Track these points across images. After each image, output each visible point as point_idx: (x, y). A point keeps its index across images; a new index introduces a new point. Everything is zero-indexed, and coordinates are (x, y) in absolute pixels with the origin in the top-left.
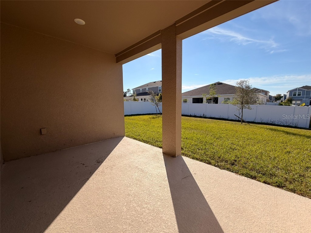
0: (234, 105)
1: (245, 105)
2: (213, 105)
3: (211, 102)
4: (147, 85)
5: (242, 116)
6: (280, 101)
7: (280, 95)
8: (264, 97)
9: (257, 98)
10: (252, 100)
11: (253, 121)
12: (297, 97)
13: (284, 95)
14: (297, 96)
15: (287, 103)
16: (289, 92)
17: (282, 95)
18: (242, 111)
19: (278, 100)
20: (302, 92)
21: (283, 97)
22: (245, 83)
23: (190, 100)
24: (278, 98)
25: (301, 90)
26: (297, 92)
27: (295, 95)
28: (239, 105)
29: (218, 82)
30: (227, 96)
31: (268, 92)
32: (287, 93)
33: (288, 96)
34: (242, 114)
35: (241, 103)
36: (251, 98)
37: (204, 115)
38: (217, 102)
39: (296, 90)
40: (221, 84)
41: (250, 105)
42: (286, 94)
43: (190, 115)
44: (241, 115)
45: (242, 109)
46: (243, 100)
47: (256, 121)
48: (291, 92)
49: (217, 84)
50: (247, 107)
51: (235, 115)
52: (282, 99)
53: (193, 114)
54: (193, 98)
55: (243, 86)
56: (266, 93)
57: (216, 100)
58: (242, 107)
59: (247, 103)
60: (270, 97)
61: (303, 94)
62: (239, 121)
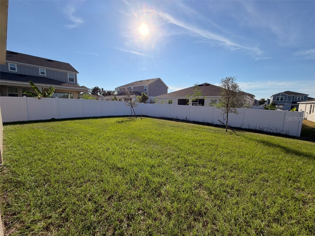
0: (218, 108)
1: (231, 108)
2: (199, 108)
3: (197, 103)
4: (132, 84)
5: (227, 122)
6: (264, 105)
7: (264, 99)
8: (250, 100)
9: (244, 101)
10: (240, 103)
11: (239, 127)
12: (280, 102)
13: (268, 99)
14: (280, 100)
15: (272, 107)
16: (273, 97)
17: (266, 100)
18: (227, 116)
19: (262, 104)
20: (284, 97)
21: (266, 101)
22: (231, 80)
23: (176, 101)
24: (262, 102)
25: (284, 95)
26: (280, 97)
27: (278, 100)
28: (224, 108)
29: (206, 83)
30: (214, 98)
31: (254, 95)
32: (271, 97)
33: (272, 100)
34: (227, 120)
35: (226, 106)
36: (238, 101)
37: (186, 118)
38: (203, 104)
39: (279, 94)
40: (209, 85)
41: (237, 109)
42: (269, 98)
43: (172, 118)
45: (227, 113)
46: (228, 102)
47: (243, 127)
48: (274, 96)
49: (204, 85)
50: (233, 110)
51: (220, 121)
52: (265, 103)
53: (174, 117)
54: (178, 99)
55: (229, 84)
56: (252, 96)
57: (202, 102)
58: (227, 110)
59: (234, 106)
60: (256, 101)
61: (285, 99)
62: (223, 126)
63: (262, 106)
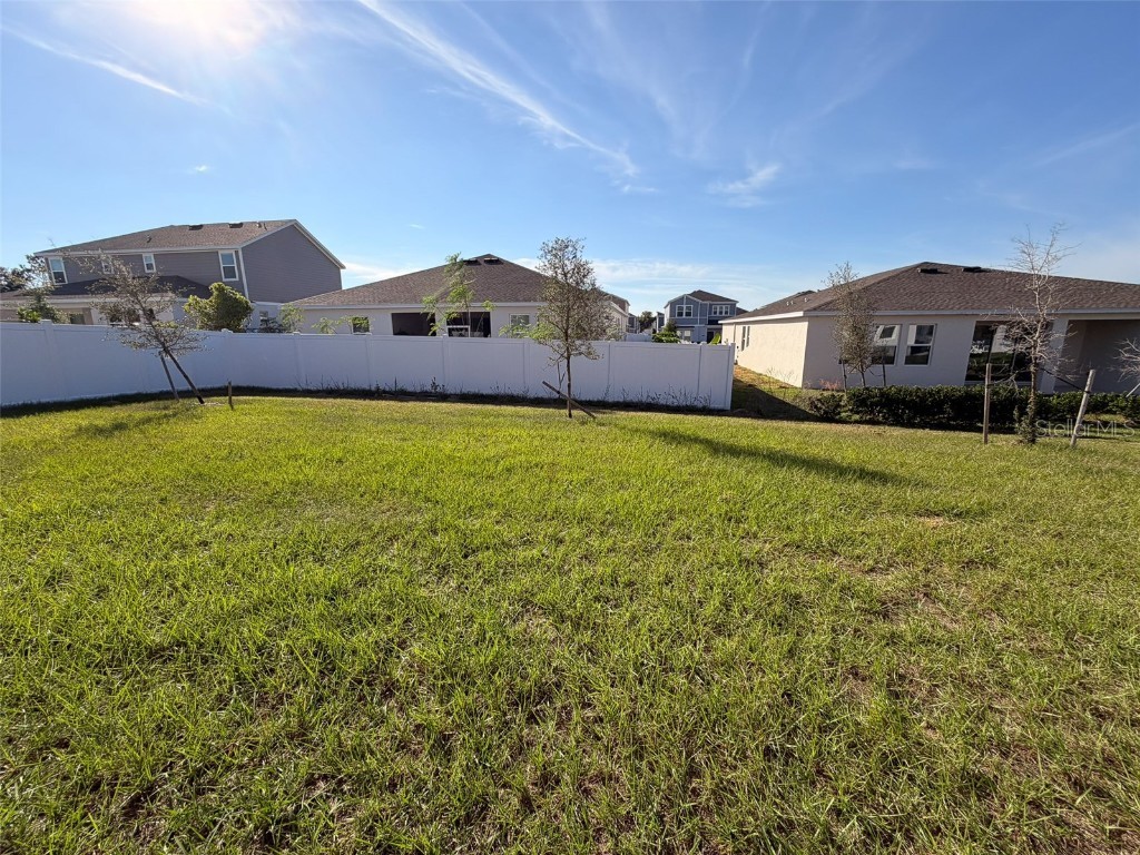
0: (540, 343)
1: (578, 342)
2: (472, 343)
3: (466, 330)
4: (147, 238)
5: (569, 386)
6: (652, 330)
7: (650, 313)
8: (620, 317)
9: (607, 318)
11: (601, 399)
12: (684, 321)
13: (659, 314)
14: (684, 316)
15: (669, 335)
16: (669, 307)
17: (654, 315)
18: (568, 366)
19: (646, 328)
20: (692, 306)
21: (655, 318)
22: (570, 249)
23: (382, 323)
24: (647, 321)
25: (691, 302)
26: (685, 306)
27: (680, 314)
28: (556, 342)
29: (489, 255)
30: (519, 308)
31: (627, 302)
32: (665, 307)
33: (668, 316)
34: (569, 379)
35: (562, 334)
37: (434, 386)
38: (486, 332)
39: (681, 300)
40: (498, 261)
41: (592, 343)
42: (662, 311)
43: (378, 388)
44: (566, 382)
45: (568, 358)
46: (568, 320)
47: (611, 399)
48: (673, 304)
49: (482, 262)
50: (583, 349)
51: (548, 385)
52: (654, 325)
53: (386, 383)
54: (393, 315)
55: (566, 262)
56: (623, 304)
57: (481, 324)
58: (568, 349)
59: (584, 334)
60: (632, 319)
61: (695, 313)
62: (559, 403)
63: (647, 332)
